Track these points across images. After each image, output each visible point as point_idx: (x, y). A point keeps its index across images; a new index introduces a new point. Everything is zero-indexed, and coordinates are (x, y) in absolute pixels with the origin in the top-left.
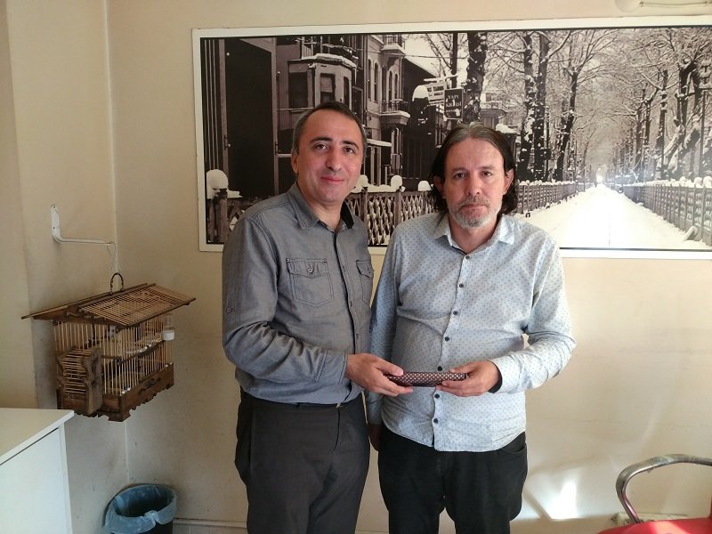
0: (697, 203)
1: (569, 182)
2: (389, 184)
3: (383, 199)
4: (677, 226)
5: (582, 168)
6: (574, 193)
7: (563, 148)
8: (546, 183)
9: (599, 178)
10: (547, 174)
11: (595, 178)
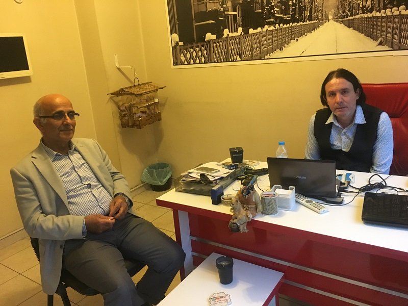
0: (383, 24)
1: (315, 21)
2: (237, 32)
3: (235, 39)
4: (372, 38)
5: (321, 13)
6: (318, 27)
7: (312, 4)
8: (305, 23)
9: (330, 17)
10: (305, 18)
11: (328, 17)
